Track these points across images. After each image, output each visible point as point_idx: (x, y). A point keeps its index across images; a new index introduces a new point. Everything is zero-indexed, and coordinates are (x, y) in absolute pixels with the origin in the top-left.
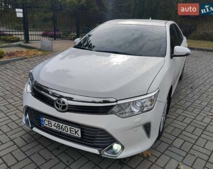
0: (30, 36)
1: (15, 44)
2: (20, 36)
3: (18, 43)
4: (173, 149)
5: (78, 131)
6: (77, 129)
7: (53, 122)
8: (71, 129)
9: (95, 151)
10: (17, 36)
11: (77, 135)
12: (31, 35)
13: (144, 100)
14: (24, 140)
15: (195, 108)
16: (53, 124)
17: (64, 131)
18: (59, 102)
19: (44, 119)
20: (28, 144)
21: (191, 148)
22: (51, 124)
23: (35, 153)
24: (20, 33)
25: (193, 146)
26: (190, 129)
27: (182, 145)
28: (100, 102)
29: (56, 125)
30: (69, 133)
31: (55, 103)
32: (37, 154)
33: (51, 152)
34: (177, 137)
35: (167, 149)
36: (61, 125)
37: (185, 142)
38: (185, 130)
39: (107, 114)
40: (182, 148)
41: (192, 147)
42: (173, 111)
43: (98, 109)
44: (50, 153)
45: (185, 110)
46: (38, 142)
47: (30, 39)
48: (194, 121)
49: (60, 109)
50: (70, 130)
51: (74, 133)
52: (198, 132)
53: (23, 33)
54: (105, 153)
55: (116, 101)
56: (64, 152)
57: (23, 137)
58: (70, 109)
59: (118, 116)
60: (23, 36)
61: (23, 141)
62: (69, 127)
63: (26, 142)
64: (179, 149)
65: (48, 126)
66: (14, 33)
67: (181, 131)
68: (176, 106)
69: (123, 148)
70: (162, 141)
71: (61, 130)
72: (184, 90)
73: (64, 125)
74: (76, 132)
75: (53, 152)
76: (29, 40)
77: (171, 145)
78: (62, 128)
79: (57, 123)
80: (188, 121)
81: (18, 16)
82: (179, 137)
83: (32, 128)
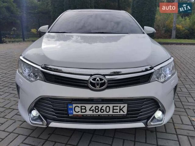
5: (124, 107)
6: (122, 106)
9: (141, 125)
11: (122, 113)
16: (88, 108)
17: (105, 113)
18: (94, 80)
19: (74, 105)
22: (85, 109)
28: (143, 71)
29: (93, 108)
30: (111, 113)
31: (89, 83)
36: (100, 106)
39: (150, 82)
43: (139, 79)
49: (98, 88)
50: (114, 110)
51: (118, 111)
54: (152, 123)
58: (109, 85)
59: (160, 82)
62: (111, 106)
65: (79, 113)
71: (99, 113)
73: (105, 105)
74: (121, 110)
78: (101, 110)
79: (95, 105)
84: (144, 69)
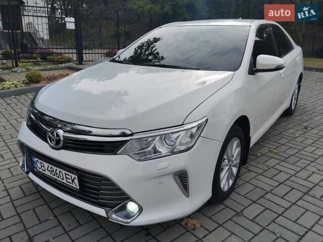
0: (84, 55)
1: (64, 65)
2: (71, 55)
3: (68, 64)
4: (241, 220)
5: (75, 178)
6: (73, 176)
7: (46, 165)
8: (67, 176)
9: (101, 212)
10: (67, 55)
11: (74, 186)
12: (86, 53)
13: (177, 134)
14: (23, 191)
15: (301, 159)
16: (46, 167)
17: (59, 179)
18: (52, 133)
19: (36, 159)
20: (25, 196)
21: (273, 221)
22: (44, 167)
23: (30, 210)
24: (70, 51)
25: (278, 217)
26: (282, 190)
27: (258, 215)
29: (49, 169)
30: (64, 181)
31: (48, 136)
32: (32, 211)
33: (52, 210)
34: (254, 202)
35: (230, 219)
36: (55, 168)
37: (265, 210)
38: (273, 192)
39: (115, 154)
40: (257, 220)
41: (275, 219)
42: (262, 162)
43: (103, 146)
44: (49, 210)
45: (283, 161)
46: (40, 195)
47: (84, 59)
48: (293, 179)
49: (53, 144)
50: (66, 178)
51: (70, 181)
52: (294, 196)
53: (74, 51)
54: (114, 216)
55: (132, 135)
56: (70, 211)
57: (23, 187)
58: (65, 144)
59: (132, 157)
60: (75, 55)
61: (21, 192)
62: (64, 172)
63: (24, 193)
64: (252, 220)
65: (41, 170)
66: (63, 51)
67: (264, 192)
68: (269, 154)
69: (141, 209)
70: (227, 207)
71: (55, 177)
72: (291, 131)
73: (59, 170)
74: (73, 181)
75: (54, 211)
76: (82, 60)
77: (239, 214)
78: (56, 174)
79: (50, 166)
80: (282, 177)
81: (67, 28)
82: (258, 202)
83: (27, 173)
84: (118, 132)
